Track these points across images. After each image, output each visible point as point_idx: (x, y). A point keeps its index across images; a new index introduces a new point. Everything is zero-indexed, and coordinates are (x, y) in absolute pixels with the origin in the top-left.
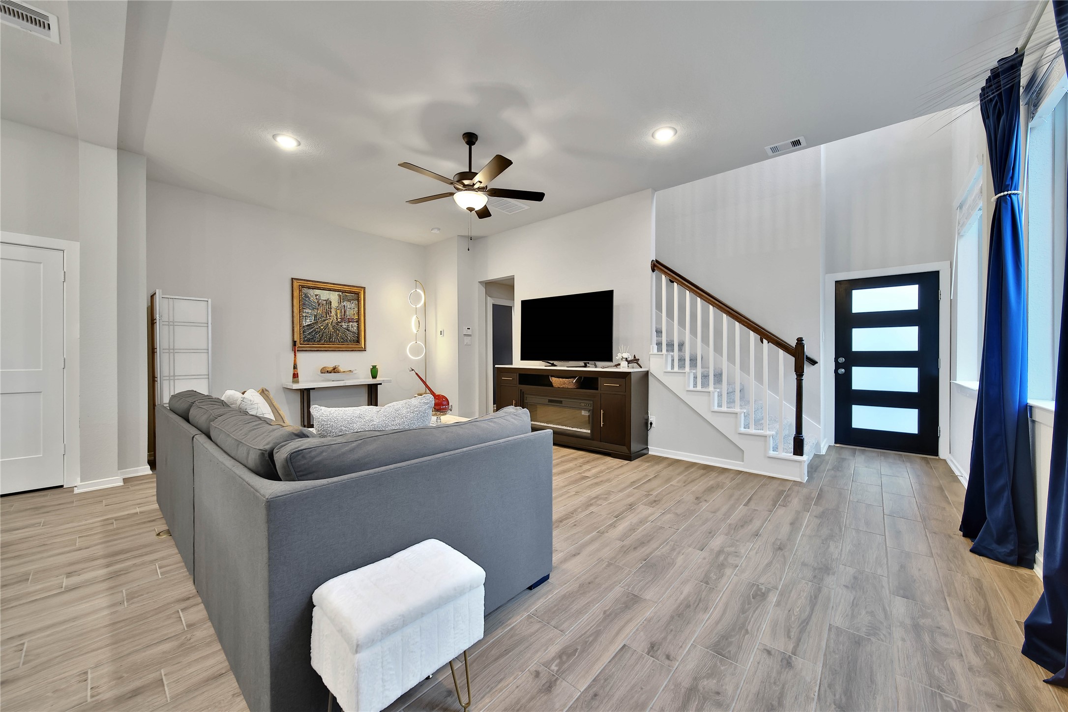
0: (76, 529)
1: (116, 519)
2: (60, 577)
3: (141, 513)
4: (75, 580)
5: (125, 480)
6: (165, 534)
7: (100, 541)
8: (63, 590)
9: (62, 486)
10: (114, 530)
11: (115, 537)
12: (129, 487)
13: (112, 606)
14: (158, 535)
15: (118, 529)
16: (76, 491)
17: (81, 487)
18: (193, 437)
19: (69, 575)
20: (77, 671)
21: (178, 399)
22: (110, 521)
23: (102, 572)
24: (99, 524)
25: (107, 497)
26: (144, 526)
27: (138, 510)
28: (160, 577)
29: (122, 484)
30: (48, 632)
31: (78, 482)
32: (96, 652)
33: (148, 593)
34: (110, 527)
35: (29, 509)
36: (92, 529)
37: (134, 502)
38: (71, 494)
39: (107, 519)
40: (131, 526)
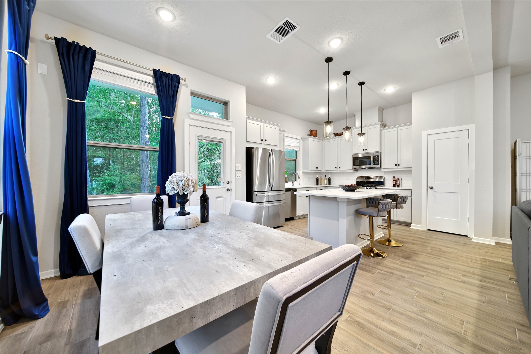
0: (470, 257)
1: (489, 261)
2: (460, 275)
3: (502, 263)
4: (465, 279)
5: (497, 243)
6: (515, 281)
7: (479, 267)
8: (460, 280)
9: (467, 236)
10: (486, 265)
11: (486, 269)
12: (498, 247)
13: (480, 301)
14: (511, 279)
15: (488, 266)
16: (473, 240)
17: (475, 240)
18: (529, 228)
19: (464, 276)
20: (460, 318)
21: (527, 203)
22: (486, 260)
23: (478, 282)
24: (480, 259)
25: (486, 248)
26: (502, 270)
27: (501, 261)
28: (507, 302)
29: (494, 244)
30: (453, 294)
31: (473, 237)
32: (468, 316)
33: (499, 306)
34: (485, 264)
35: (454, 241)
36: (476, 260)
37: (499, 256)
38: (470, 241)
39: (484, 259)
40: (496, 267)
